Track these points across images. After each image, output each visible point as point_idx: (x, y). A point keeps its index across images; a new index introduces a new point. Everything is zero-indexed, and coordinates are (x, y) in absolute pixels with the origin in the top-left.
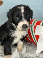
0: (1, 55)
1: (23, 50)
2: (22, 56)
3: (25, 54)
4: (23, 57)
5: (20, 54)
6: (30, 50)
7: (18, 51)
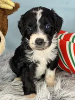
0: (19, 95)
1: (56, 84)
2: (55, 96)
3: (60, 91)
4: (57, 97)
5: (50, 92)
6: (69, 85)
7: (47, 86)
